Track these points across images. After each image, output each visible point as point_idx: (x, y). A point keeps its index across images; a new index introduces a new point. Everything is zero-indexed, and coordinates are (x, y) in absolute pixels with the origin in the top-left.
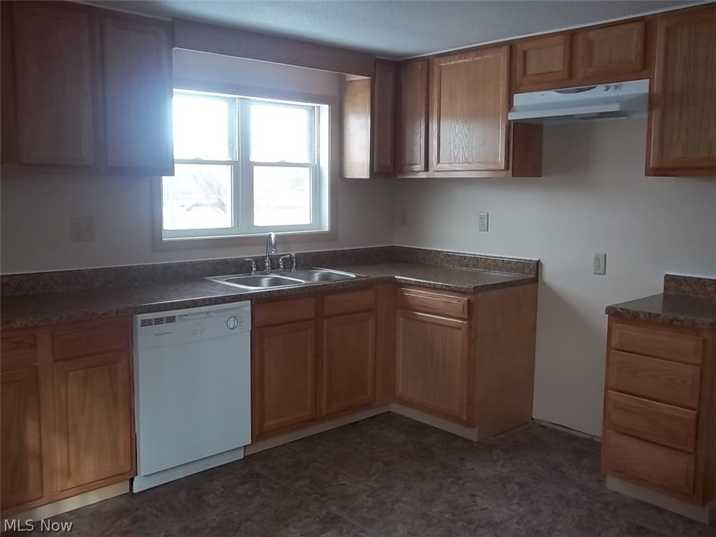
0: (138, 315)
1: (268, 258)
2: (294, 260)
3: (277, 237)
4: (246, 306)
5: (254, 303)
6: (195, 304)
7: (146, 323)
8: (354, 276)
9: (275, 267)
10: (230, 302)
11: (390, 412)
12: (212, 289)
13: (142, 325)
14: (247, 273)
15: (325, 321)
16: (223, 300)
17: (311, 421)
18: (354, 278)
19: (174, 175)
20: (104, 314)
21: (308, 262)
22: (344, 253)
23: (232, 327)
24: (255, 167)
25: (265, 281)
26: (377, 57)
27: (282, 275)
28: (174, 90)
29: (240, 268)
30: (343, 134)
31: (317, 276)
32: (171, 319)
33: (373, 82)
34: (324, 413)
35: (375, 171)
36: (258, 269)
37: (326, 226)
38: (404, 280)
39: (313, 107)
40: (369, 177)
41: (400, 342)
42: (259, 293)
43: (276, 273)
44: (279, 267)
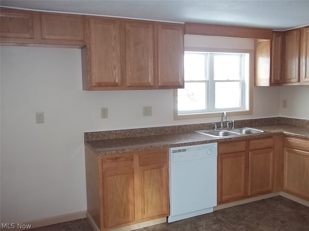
0: (172, 148)
1: (222, 122)
2: (234, 123)
3: (227, 113)
4: (215, 145)
5: (218, 143)
6: (194, 144)
7: (174, 152)
8: (263, 132)
9: (225, 127)
10: (208, 143)
11: (280, 196)
12: (200, 137)
13: (173, 152)
14: (212, 129)
15: (250, 152)
16: (206, 142)
17: (244, 197)
18: (262, 133)
19: (184, 88)
20: (158, 147)
21: (240, 125)
22: (256, 120)
23: (209, 154)
24: (216, 83)
25: (221, 133)
26: (273, 30)
27: (228, 130)
28: (185, 52)
29: (210, 127)
30: (256, 66)
31: (244, 131)
32: (184, 150)
33: (271, 41)
34: (249, 195)
35: (272, 83)
36: (217, 128)
37: (247, 108)
38: (288, 134)
39: (242, 55)
40: (269, 86)
41: (286, 163)
42: (221, 139)
43: (225, 129)
44: (227, 127)
